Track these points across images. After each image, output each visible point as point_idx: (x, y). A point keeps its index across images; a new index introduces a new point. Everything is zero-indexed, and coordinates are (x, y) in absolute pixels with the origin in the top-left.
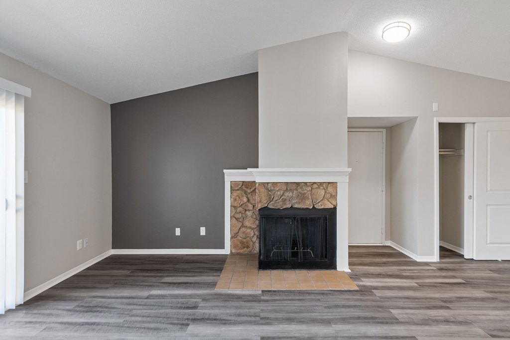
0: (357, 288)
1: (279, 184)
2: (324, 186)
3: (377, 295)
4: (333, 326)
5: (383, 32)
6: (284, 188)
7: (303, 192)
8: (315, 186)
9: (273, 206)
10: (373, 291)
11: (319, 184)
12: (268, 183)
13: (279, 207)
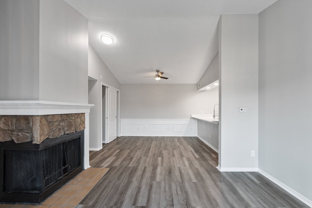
0: (108, 169)
1: (57, 115)
2: (80, 115)
3: (117, 165)
4: (133, 181)
5: (101, 37)
6: (60, 119)
7: (70, 121)
8: (76, 116)
9: (53, 136)
10: (113, 166)
11: (78, 114)
12: (48, 115)
13: (57, 136)
